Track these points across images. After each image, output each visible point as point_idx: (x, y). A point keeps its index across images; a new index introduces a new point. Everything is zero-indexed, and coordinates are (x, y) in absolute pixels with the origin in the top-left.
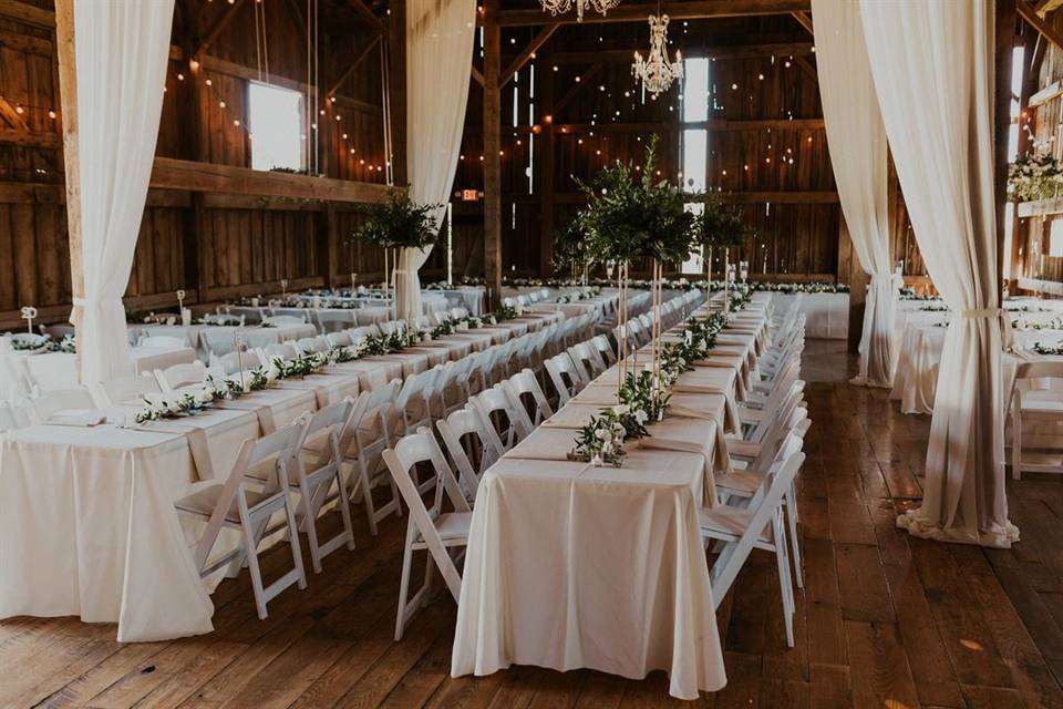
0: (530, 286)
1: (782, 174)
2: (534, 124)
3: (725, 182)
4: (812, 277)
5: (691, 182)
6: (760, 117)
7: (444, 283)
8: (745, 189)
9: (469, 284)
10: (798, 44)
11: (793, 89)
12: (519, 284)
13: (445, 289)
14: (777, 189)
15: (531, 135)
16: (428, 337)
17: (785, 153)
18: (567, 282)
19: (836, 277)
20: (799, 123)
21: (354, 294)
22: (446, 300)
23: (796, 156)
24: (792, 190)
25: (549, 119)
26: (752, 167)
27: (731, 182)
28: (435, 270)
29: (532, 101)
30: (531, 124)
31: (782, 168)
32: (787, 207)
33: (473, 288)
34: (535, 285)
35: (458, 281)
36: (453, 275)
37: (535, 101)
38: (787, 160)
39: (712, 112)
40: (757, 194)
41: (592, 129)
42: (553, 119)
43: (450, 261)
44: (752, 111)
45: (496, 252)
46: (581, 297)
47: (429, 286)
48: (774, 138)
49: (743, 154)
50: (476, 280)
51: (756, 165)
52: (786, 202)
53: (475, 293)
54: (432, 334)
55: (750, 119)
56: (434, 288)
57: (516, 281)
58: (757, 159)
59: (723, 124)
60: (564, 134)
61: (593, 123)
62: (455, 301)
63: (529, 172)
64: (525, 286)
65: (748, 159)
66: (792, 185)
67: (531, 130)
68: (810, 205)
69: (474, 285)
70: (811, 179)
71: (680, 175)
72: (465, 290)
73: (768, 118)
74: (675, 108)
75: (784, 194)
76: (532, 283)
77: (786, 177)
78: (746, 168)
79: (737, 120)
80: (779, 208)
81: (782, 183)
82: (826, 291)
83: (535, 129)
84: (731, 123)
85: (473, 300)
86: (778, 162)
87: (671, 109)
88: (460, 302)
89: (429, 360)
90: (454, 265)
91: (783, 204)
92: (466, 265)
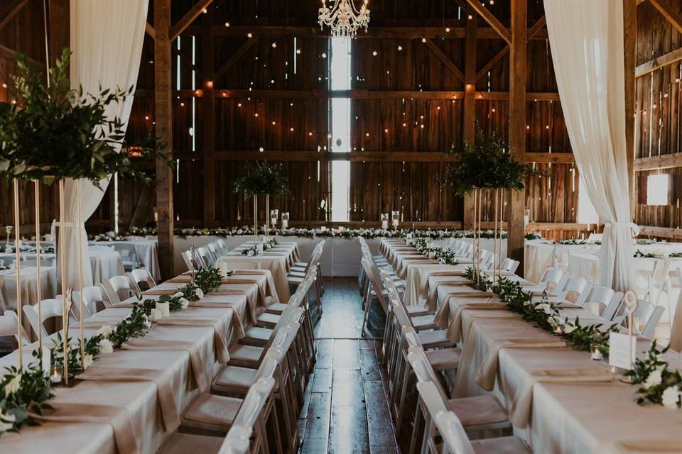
0: (198, 235)
1: (415, 138)
2: (196, 88)
3: (367, 143)
4: (443, 224)
5: (339, 143)
6: (396, 89)
7: (112, 234)
8: (384, 149)
9: (137, 234)
10: (426, 28)
11: (423, 66)
12: (188, 234)
13: (114, 239)
14: (411, 150)
15: (194, 98)
16: (106, 346)
17: (417, 118)
18: (234, 231)
19: (463, 224)
20: (428, 94)
21: (9, 248)
22: (117, 254)
23: (426, 122)
24: (423, 151)
25: (210, 84)
26: (390, 131)
27: (372, 142)
28: (103, 221)
29: (194, 68)
30: (194, 89)
31: (415, 132)
32: (420, 164)
33: (141, 238)
34: (203, 234)
35: (125, 231)
36: (119, 226)
37: (197, 68)
38: (419, 125)
39: (354, 83)
40: (395, 154)
41: (250, 94)
42: (214, 84)
43: (116, 211)
44: (389, 84)
45: (168, 203)
46: (265, 248)
47: (97, 237)
48: (408, 108)
49: (382, 121)
50: (145, 230)
51: (393, 129)
52: (419, 160)
53: (146, 244)
54: (112, 337)
55: (387, 90)
56: (102, 239)
57: (184, 231)
58: (394, 124)
59: (365, 94)
60: (224, 98)
61: (250, 89)
62: (126, 252)
63: (192, 132)
64: (193, 235)
65: (386, 124)
66: (423, 147)
67: (193, 94)
68: (439, 163)
69: (143, 235)
70: (439, 142)
71: (329, 136)
72: (136, 241)
73: (402, 90)
74: (323, 78)
75: (417, 154)
76: (199, 232)
77: (419, 139)
78: (386, 131)
79: (375, 90)
80: (413, 166)
81: (415, 143)
82: (468, 236)
83: (197, 92)
84: (371, 92)
85: (145, 251)
86: (411, 126)
87: (320, 79)
88: (130, 255)
89: (114, 437)
90: (121, 215)
91: (417, 162)
92: (132, 216)
